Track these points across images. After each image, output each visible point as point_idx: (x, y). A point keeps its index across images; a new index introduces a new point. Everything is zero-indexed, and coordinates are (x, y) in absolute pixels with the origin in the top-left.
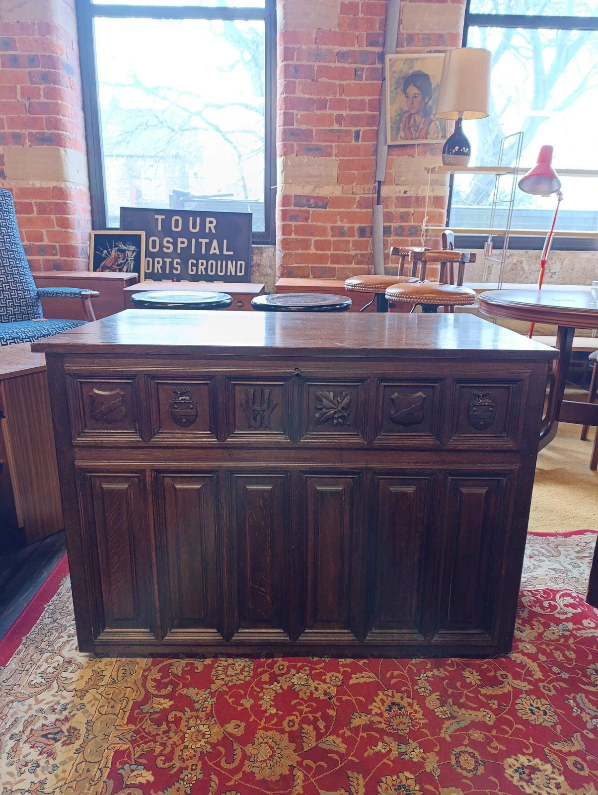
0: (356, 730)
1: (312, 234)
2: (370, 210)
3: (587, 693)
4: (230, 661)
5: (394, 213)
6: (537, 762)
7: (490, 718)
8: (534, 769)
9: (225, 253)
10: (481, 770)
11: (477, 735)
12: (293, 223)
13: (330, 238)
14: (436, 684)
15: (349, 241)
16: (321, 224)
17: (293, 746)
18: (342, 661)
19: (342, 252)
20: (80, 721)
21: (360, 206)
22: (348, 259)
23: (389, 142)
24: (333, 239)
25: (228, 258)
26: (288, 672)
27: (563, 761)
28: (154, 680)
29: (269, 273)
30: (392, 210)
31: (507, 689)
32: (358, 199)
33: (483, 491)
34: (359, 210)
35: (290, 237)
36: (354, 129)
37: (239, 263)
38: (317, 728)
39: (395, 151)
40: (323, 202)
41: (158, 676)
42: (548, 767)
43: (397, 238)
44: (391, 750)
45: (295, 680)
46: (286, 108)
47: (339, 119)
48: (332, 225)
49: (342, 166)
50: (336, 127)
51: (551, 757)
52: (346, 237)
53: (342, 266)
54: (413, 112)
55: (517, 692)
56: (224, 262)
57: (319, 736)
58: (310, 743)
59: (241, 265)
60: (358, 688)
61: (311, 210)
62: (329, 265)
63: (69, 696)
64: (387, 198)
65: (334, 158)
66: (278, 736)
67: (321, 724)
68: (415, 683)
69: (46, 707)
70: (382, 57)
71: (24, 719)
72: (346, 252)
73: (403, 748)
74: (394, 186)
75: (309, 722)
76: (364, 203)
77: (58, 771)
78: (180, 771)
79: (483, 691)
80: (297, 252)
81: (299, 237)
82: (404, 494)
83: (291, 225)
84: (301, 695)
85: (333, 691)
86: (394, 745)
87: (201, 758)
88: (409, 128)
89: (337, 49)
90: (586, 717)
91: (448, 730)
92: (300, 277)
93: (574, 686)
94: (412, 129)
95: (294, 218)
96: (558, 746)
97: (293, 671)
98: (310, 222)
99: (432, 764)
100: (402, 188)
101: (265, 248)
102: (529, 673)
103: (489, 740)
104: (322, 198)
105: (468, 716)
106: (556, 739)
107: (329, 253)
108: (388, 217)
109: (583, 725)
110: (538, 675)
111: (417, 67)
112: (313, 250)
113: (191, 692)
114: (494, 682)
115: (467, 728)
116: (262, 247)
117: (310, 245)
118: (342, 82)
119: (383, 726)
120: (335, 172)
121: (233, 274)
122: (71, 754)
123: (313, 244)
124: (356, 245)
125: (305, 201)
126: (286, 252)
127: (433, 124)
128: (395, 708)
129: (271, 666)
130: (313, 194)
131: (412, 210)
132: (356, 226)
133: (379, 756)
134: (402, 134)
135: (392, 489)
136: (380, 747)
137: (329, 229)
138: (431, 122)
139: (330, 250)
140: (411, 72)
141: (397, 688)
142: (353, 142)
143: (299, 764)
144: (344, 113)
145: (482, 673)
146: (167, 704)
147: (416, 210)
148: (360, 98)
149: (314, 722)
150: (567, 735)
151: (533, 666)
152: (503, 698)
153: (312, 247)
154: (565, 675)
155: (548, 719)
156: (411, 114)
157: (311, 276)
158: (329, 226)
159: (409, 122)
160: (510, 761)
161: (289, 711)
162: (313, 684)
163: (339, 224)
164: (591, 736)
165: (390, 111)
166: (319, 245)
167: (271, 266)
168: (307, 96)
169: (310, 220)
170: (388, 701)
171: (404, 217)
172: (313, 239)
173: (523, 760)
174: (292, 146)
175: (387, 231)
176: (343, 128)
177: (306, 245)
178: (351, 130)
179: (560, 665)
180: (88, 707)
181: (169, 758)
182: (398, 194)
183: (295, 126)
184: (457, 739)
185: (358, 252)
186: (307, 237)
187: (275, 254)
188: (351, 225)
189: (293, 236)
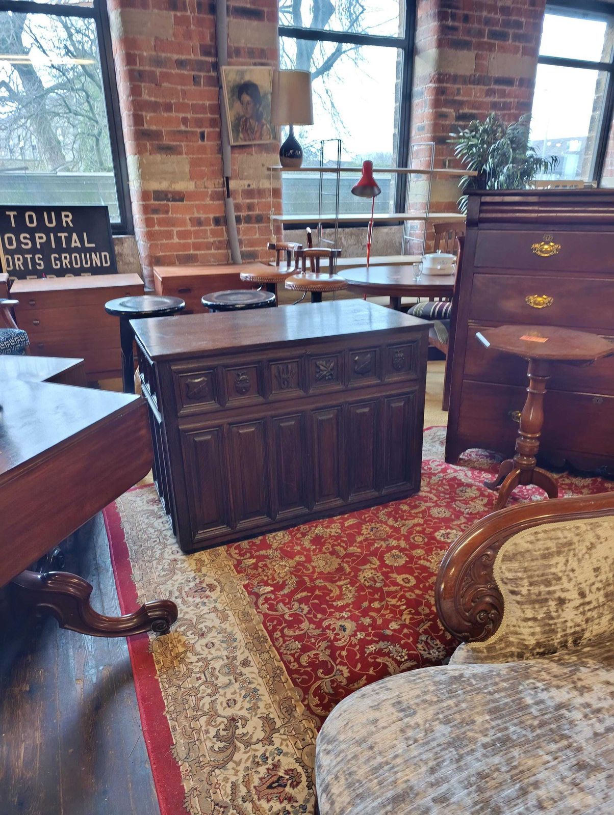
0: (361, 542)
1: (173, 225)
2: (221, 202)
3: (460, 501)
4: (274, 534)
5: (242, 204)
6: (448, 531)
7: (421, 521)
8: (448, 534)
9: (87, 245)
10: (426, 540)
11: (418, 529)
12: (155, 216)
13: (189, 228)
14: (389, 515)
15: (206, 230)
16: (181, 216)
17: (334, 556)
18: (335, 518)
19: (202, 240)
20: (208, 580)
21: (212, 198)
22: (208, 246)
23: (232, 143)
24: (192, 229)
25: (90, 250)
26: (310, 529)
27: (460, 527)
28: (236, 553)
29: (132, 261)
30: (240, 202)
31: (423, 508)
32: (210, 193)
33: (402, 404)
34: (211, 202)
35: (154, 229)
36: (199, 130)
37: (103, 254)
38: (341, 546)
39: (236, 151)
40: (179, 197)
41: (237, 551)
42: (454, 531)
43: (246, 225)
44: (381, 546)
45: (317, 531)
46: (135, 110)
47: (185, 121)
48: (190, 216)
49: (193, 164)
50: (183, 128)
51: (454, 527)
52: (203, 226)
53: (203, 252)
54: (248, 116)
55: (429, 508)
56: (88, 254)
57: (345, 549)
58: (343, 553)
59: (105, 256)
60: (350, 527)
61: (170, 204)
62: (192, 252)
63: (192, 574)
64: (234, 191)
65: (184, 156)
66: (324, 556)
67: (343, 545)
68: (378, 517)
69: (183, 581)
70: (216, 67)
71: (175, 590)
72: (206, 240)
73: (387, 543)
74: (239, 181)
75: (336, 545)
76: (216, 196)
77: (219, 600)
78: (284, 582)
79: (413, 512)
80: (162, 242)
81: (162, 229)
82: (364, 413)
83: (153, 218)
84: (325, 536)
85: (339, 531)
86: (382, 543)
87: (291, 573)
88: (247, 131)
89: (175, 57)
90: (462, 510)
91: (404, 531)
92: (168, 264)
93: (453, 499)
94: (249, 132)
95: (156, 211)
96: (455, 523)
97: (313, 528)
98: (170, 215)
99: (403, 544)
100: (246, 182)
101: (126, 238)
102: (430, 499)
103: (424, 530)
104: (179, 193)
105: (410, 523)
106: (453, 520)
107: (190, 241)
108: (238, 207)
109: (463, 513)
110: (435, 499)
111: (247, 78)
112: (176, 240)
113: (263, 552)
114: (416, 507)
115: (412, 527)
116: (122, 237)
117: (173, 235)
118: (183, 88)
119: (372, 537)
120: (187, 169)
121: (99, 265)
122: (219, 593)
123: (175, 234)
124: (214, 233)
125: (163, 196)
126: (152, 242)
127: (265, 127)
128: (374, 530)
129: (299, 530)
130: (170, 189)
131: (256, 201)
132: (211, 216)
133: (377, 549)
134: (241, 135)
135: (358, 411)
136: (376, 545)
137: (188, 220)
138: (263, 126)
139: (191, 239)
140: (242, 82)
141: (371, 521)
142: (200, 142)
143: (343, 561)
144: (189, 116)
145: (409, 505)
146: (254, 561)
147: (259, 200)
148: (201, 102)
149: (339, 544)
150: (458, 518)
151: (431, 496)
152: (423, 512)
153: (175, 237)
154: (448, 496)
155: (447, 514)
156: (246, 119)
157: (177, 263)
158: (188, 217)
159: (246, 125)
160: (437, 534)
161: (323, 544)
162: (328, 530)
163: (196, 215)
164: (467, 516)
165: (230, 116)
166: (183, 235)
167: (133, 255)
168: (153, 99)
169: (170, 213)
170: (370, 527)
171: (250, 207)
172: (175, 230)
173: (443, 532)
174: (145, 146)
175: (238, 220)
176: (189, 129)
177: (169, 235)
178: (197, 132)
179: (443, 492)
180: (208, 574)
181: (274, 579)
182: (242, 188)
183: (146, 127)
184: (410, 532)
185: (215, 239)
186: (169, 229)
187: (135, 243)
188: (207, 216)
189: (156, 228)
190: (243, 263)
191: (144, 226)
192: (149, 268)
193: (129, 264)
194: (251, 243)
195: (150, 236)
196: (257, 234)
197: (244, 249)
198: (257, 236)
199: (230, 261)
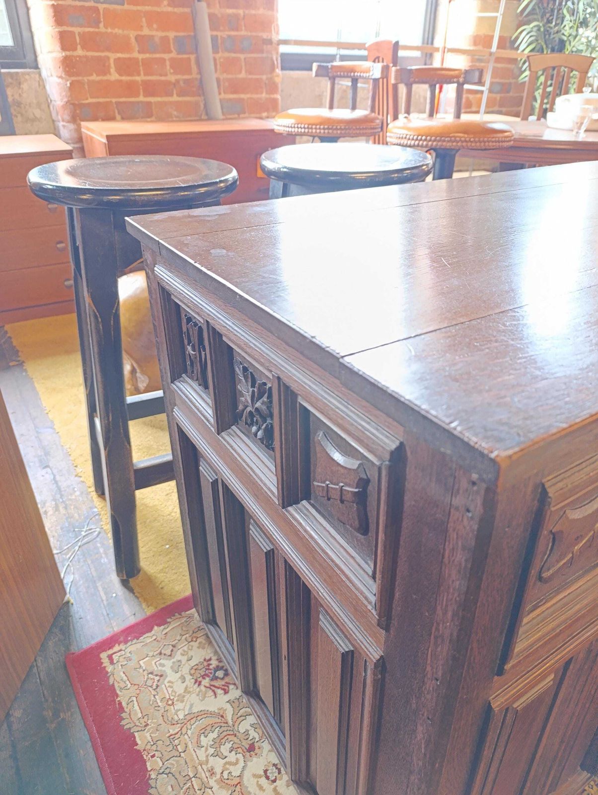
1: (108, 49)
2: (187, 10)
5: (219, 15)
12: (76, 30)
13: (136, 55)
15: (164, 60)
16: (120, 32)
19: (157, 78)
21: (172, 2)
22: (165, 89)
24: (141, 56)
29: (38, 116)
30: (216, 12)
34: (170, 9)
35: (75, 53)
43: (227, 55)
48: (136, 33)
52: (159, 52)
53: (159, 99)
61: (101, 7)
62: (141, 98)
72: (163, 78)
80: (91, 78)
81: (89, 54)
83: (73, 33)
92: (103, 120)
95: (76, 20)
98: (102, 28)
101: (23, 74)
107: (138, 78)
108: (214, 22)
112: (114, 76)
116: (17, 73)
117: (109, 66)
123: (112, 65)
124: (175, 66)
126: (74, 78)
131: (241, 12)
132: (171, 35)
137: (133, 40)
139: (139, 75)
147: (247, 12)
153: (113, 70)
157: (118, 117)
158: (132, 34)
163: (146, 32)
166: (125, 67)
167: (39, 105)
169: (101, 25)
171: (234, 23)
172: (113, 56)
175: (215, 44)
177: (102, 66)
185: (179, 77)
186: (102, 54)
187: (42, 83)
188: (164, 34)
189: (80, 52)
190: (223, 120)
191: (58, 47)
192: (72, 126)
193: (35, 119)
194: (235, 87)
195: (69, 66)
196: (243, 72)
197: (223, 96)
198: (243, 75)
199: (204, 117)
